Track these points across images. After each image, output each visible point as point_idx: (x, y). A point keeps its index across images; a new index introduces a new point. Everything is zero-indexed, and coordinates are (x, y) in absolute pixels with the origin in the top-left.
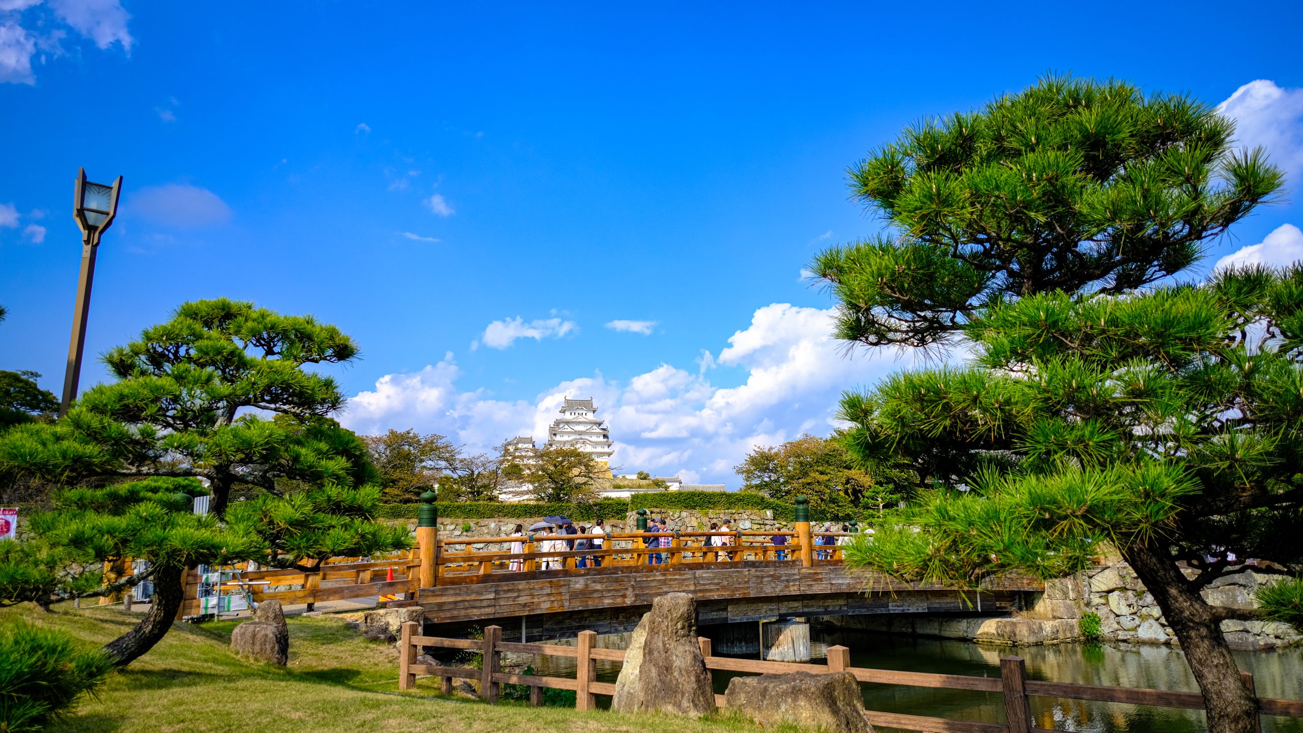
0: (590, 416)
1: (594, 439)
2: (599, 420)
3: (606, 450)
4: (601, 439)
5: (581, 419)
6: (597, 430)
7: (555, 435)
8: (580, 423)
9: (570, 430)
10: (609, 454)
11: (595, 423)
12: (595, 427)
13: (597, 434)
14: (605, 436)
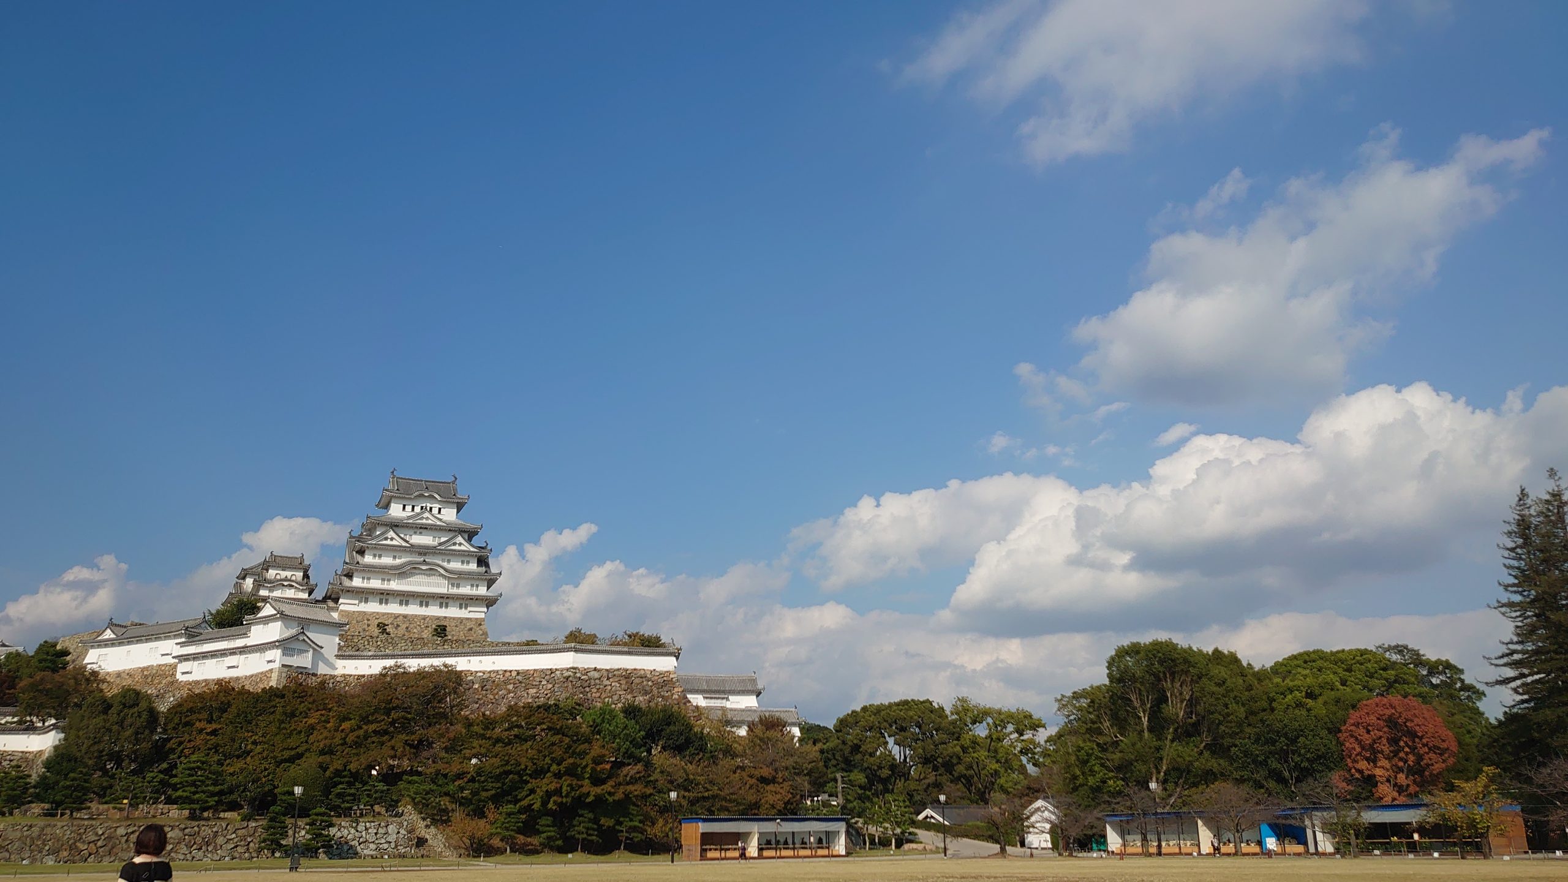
0: (449, 515)
1: (455, 565)
2: (470, 525)
3: (482, 591)
4: (473, 566)
5: (428, 519)
6: (462, 544)
7: (361, 552)
8: (423, 529)
9: (397, 542)
10: (490, 602)
11: (461, 531)
12: (460, 539)
13: (463, 556)
14: (482, 562)
